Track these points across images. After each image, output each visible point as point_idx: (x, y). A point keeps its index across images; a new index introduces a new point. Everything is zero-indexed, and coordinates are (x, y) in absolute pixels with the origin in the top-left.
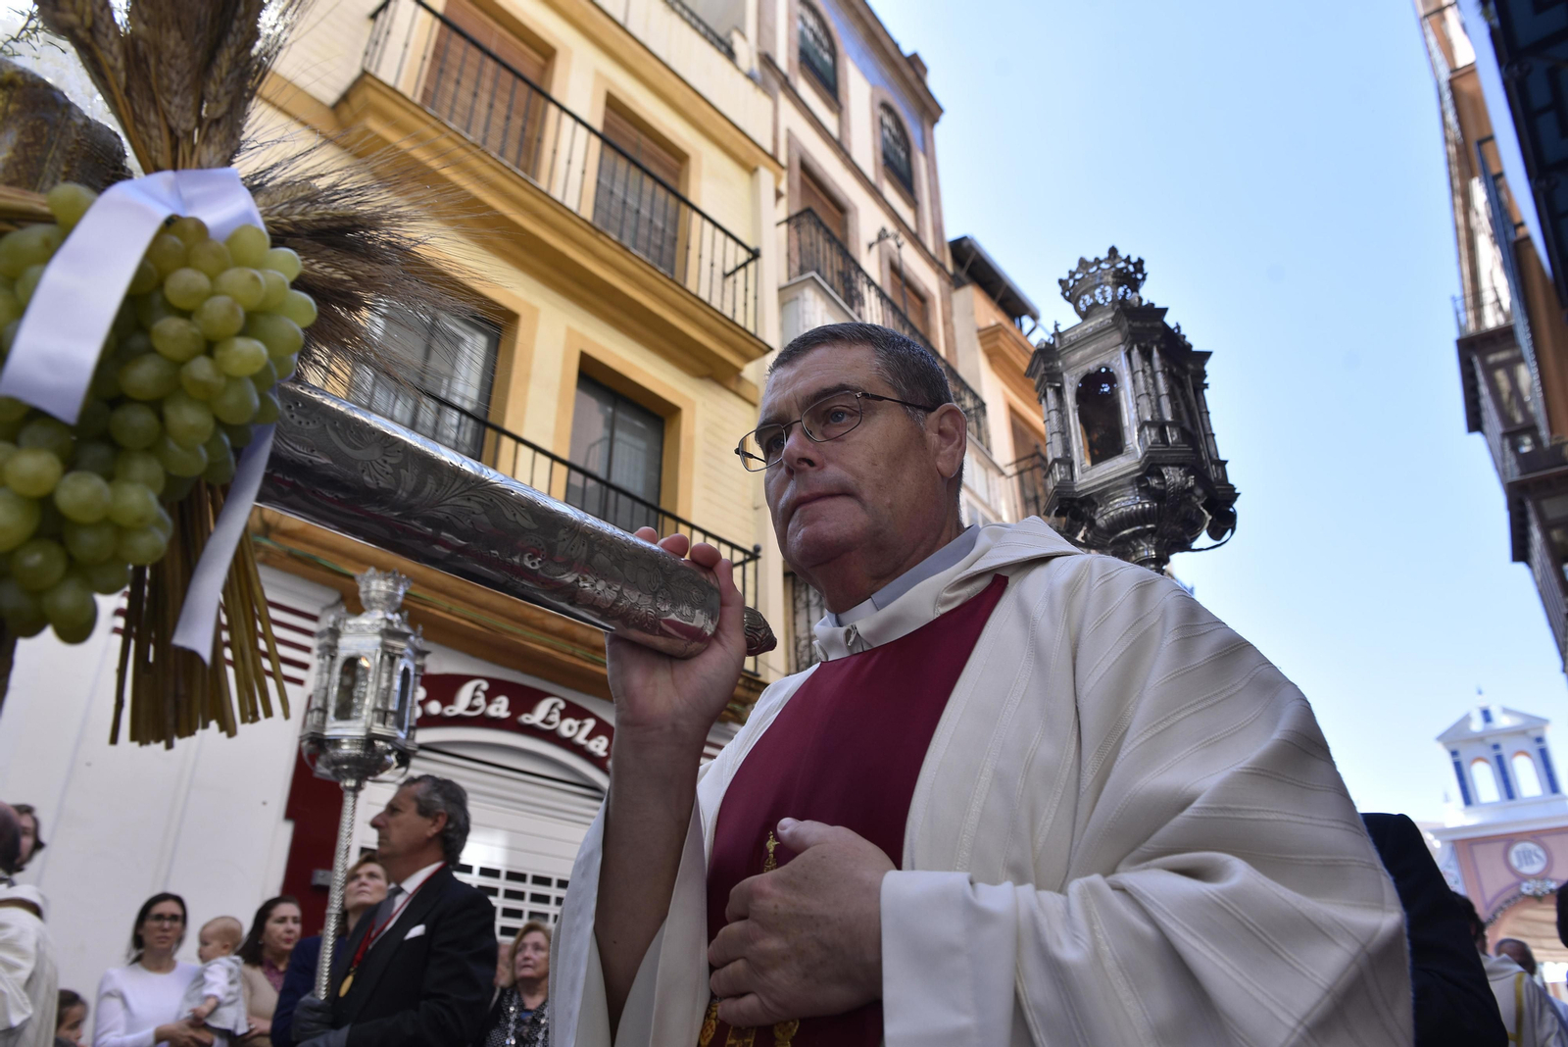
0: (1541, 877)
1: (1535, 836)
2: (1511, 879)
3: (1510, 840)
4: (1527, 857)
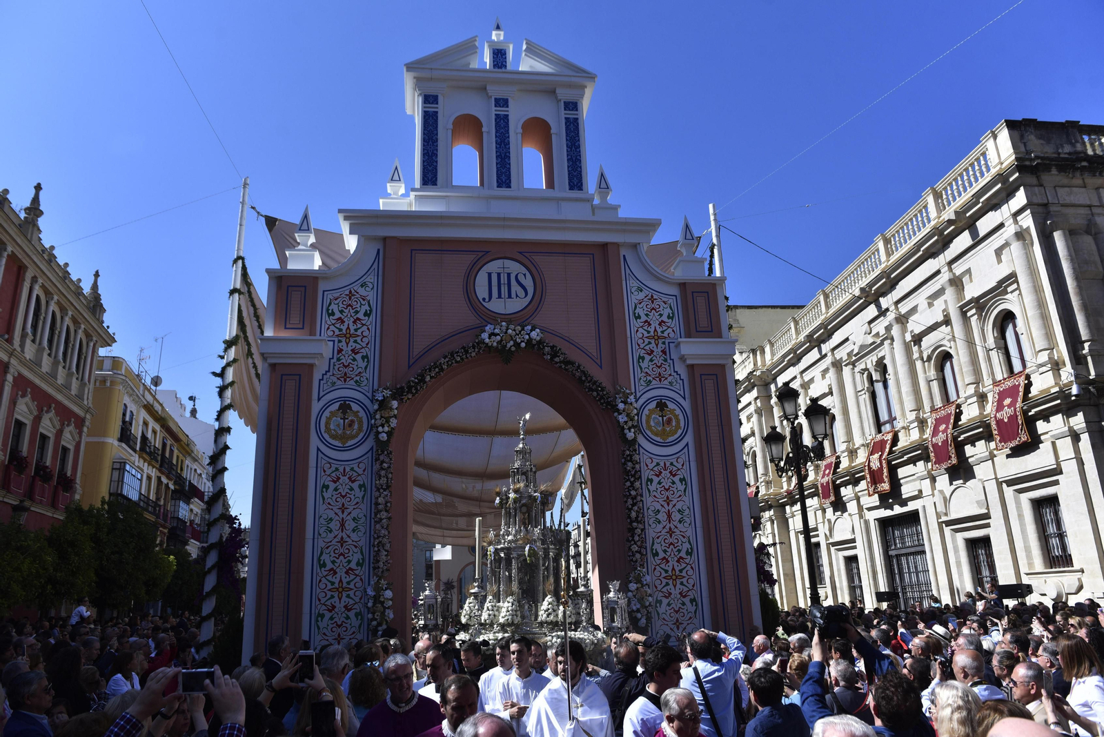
0: (520, 319)
1: (524, 252)
2: (472, 320)
3: (483, 251)
4: (503, 286)
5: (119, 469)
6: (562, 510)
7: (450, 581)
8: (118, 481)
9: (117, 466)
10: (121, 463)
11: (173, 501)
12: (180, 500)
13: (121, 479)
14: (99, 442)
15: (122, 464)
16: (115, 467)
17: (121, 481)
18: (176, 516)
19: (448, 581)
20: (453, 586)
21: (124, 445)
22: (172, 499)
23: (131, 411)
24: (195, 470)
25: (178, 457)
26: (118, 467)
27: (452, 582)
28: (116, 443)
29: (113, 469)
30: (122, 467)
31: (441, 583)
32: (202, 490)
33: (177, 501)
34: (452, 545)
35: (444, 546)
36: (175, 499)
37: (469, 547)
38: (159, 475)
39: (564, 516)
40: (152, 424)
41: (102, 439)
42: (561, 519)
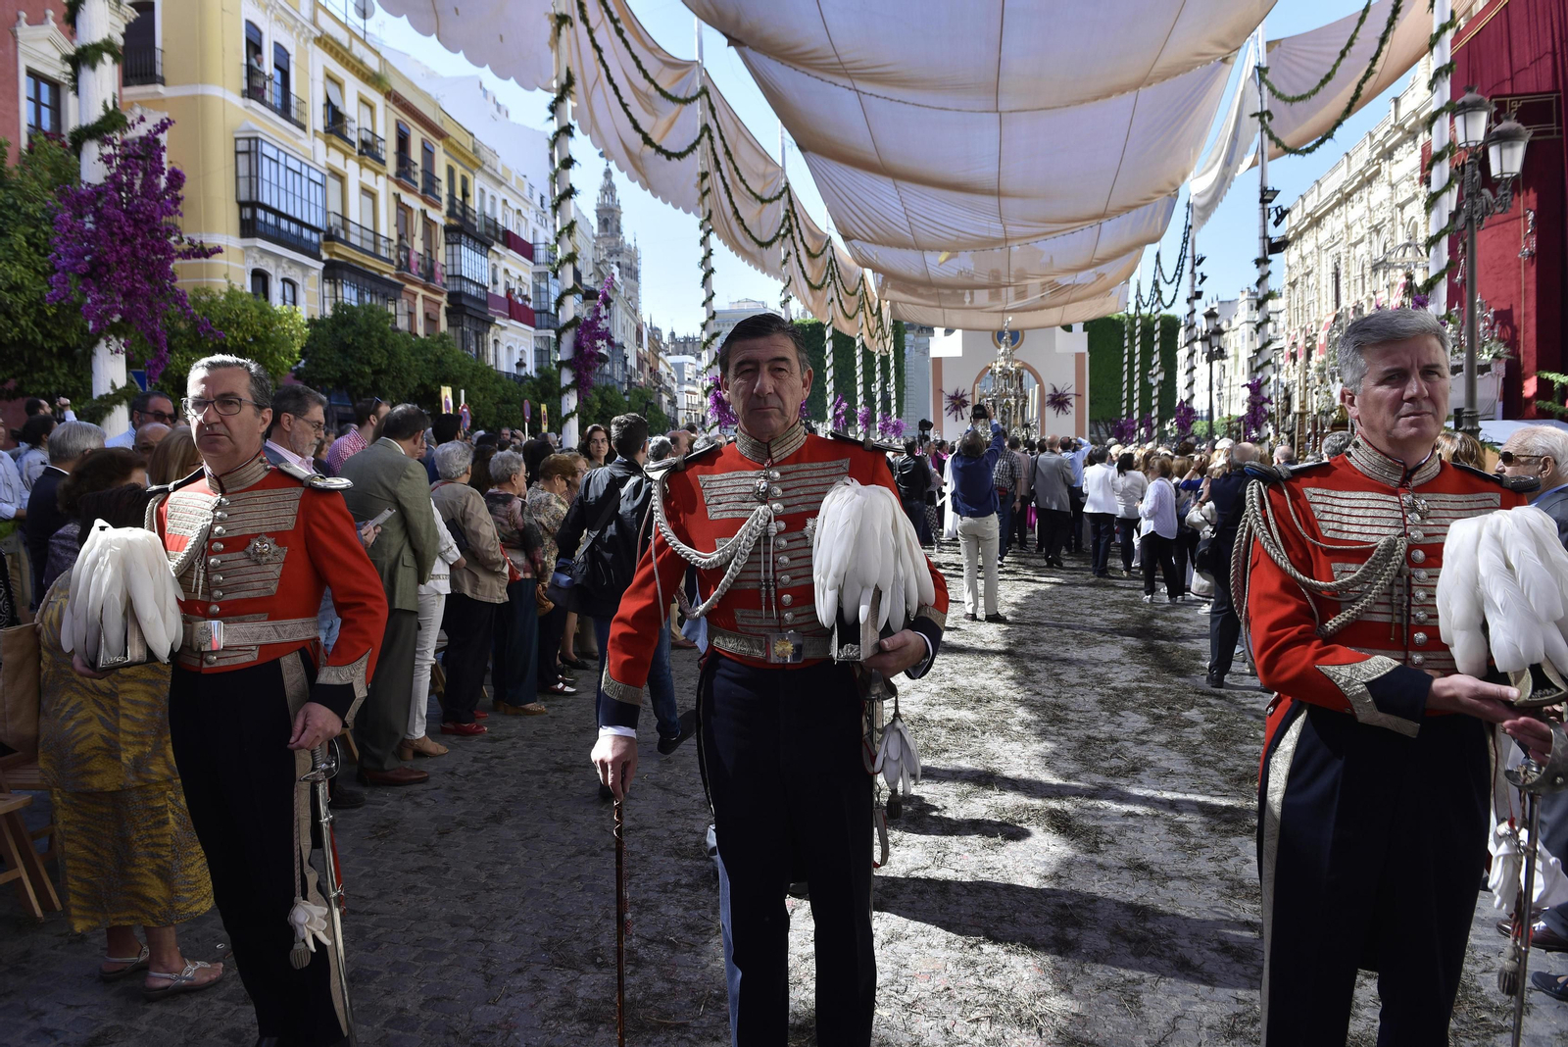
5: (248, 152)
6: (1189, 228)
7: (960, 393)
8: (250, 176)
9: (243, 146)
10: (249, 139)
11: (449, 247)
12: (460, 243)
13: (254, 173)
14: (194, 98)
15: (253, 142)
16: (240, 149)
17: (254, 177)
18: (457, 273)
19: (957, 393)
20: (965, 401)
21: (254, 104)
22: (447, 244)
23: (278, 46)
24: (505, 202)
25: (451, 171)
26: (246, 148)
27: (962, 396)
28: (238, 101)
29: (237, 153)
30: (253, 148)
31: (944, 397)
32: (531, 241)
33: (456, 247)
34: (963, 329)
35: (949, 331)
36: (452, 244)
37: (993, 331)
38: (398, 190)
39: (1193, 241)
40: (353, 86)
41: (199, 90)
42: (1184, 249)
